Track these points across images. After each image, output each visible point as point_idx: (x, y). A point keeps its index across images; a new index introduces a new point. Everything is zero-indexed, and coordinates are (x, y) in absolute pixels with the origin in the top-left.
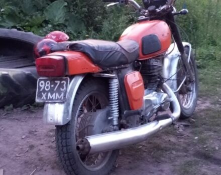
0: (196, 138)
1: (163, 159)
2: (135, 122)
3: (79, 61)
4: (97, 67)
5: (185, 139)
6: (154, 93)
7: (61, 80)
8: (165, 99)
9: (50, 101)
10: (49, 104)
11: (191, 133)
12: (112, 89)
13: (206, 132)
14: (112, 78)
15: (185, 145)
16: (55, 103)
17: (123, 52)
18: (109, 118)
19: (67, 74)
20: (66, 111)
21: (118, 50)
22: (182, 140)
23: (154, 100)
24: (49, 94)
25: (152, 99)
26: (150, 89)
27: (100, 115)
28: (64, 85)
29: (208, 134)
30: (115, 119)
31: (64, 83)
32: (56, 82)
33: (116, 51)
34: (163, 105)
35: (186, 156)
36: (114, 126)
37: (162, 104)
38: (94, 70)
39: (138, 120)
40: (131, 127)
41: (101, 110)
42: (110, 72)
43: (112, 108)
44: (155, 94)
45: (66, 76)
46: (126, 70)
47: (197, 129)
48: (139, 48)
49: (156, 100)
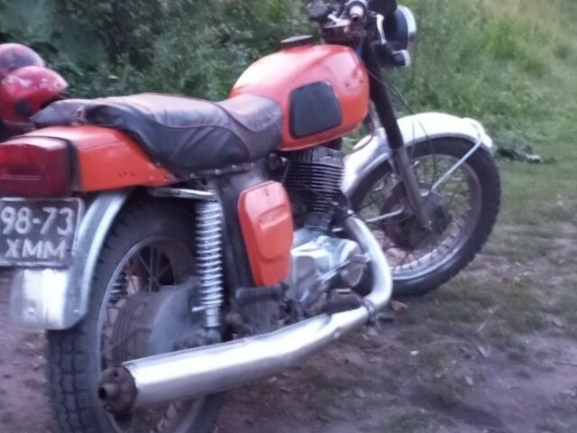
0: (414, 353)
1: (334, 411)
2: (268, 317)
3: (111, 154)
4: (163, 171)
5: (386, 357)
6: (322, 238)
7: (59, 205)
8: (350, 256)
9: (28, 264)
10: (27, 272)
11: (399, 339)
12: (202, 229)
13: (436, 336)
14: (202, 201)
15: (386, 374)
16: (43, 267)
17: (235, 129)
18: (195, 309)
19: (76, 188)
20: (73, 292)
21: (221, 125)
22: (378, 359)
23: (320, 259)
24: (27, 244)
25: (315, 255)
26: (311, 230)
27: (169, 300)
28: (69, 220)
29: (442, 342)
30: (210, 312)
31: (66, 215)
32: (47, 210)
33: (216, 128)
34: (345, 273)
35: (393, 402)
36: (207, 329)
37: (343, 268)
38: (152, 178)
39: (277, 312)
40: (255, 333)
41: (174, 287)
42: (199, 182)
43: (203, 281)
44: (325, 241)
45: (75, 194)
46: (244, 177)
47: (414, 328)
48: (282, 118)
49: (325, 258)
